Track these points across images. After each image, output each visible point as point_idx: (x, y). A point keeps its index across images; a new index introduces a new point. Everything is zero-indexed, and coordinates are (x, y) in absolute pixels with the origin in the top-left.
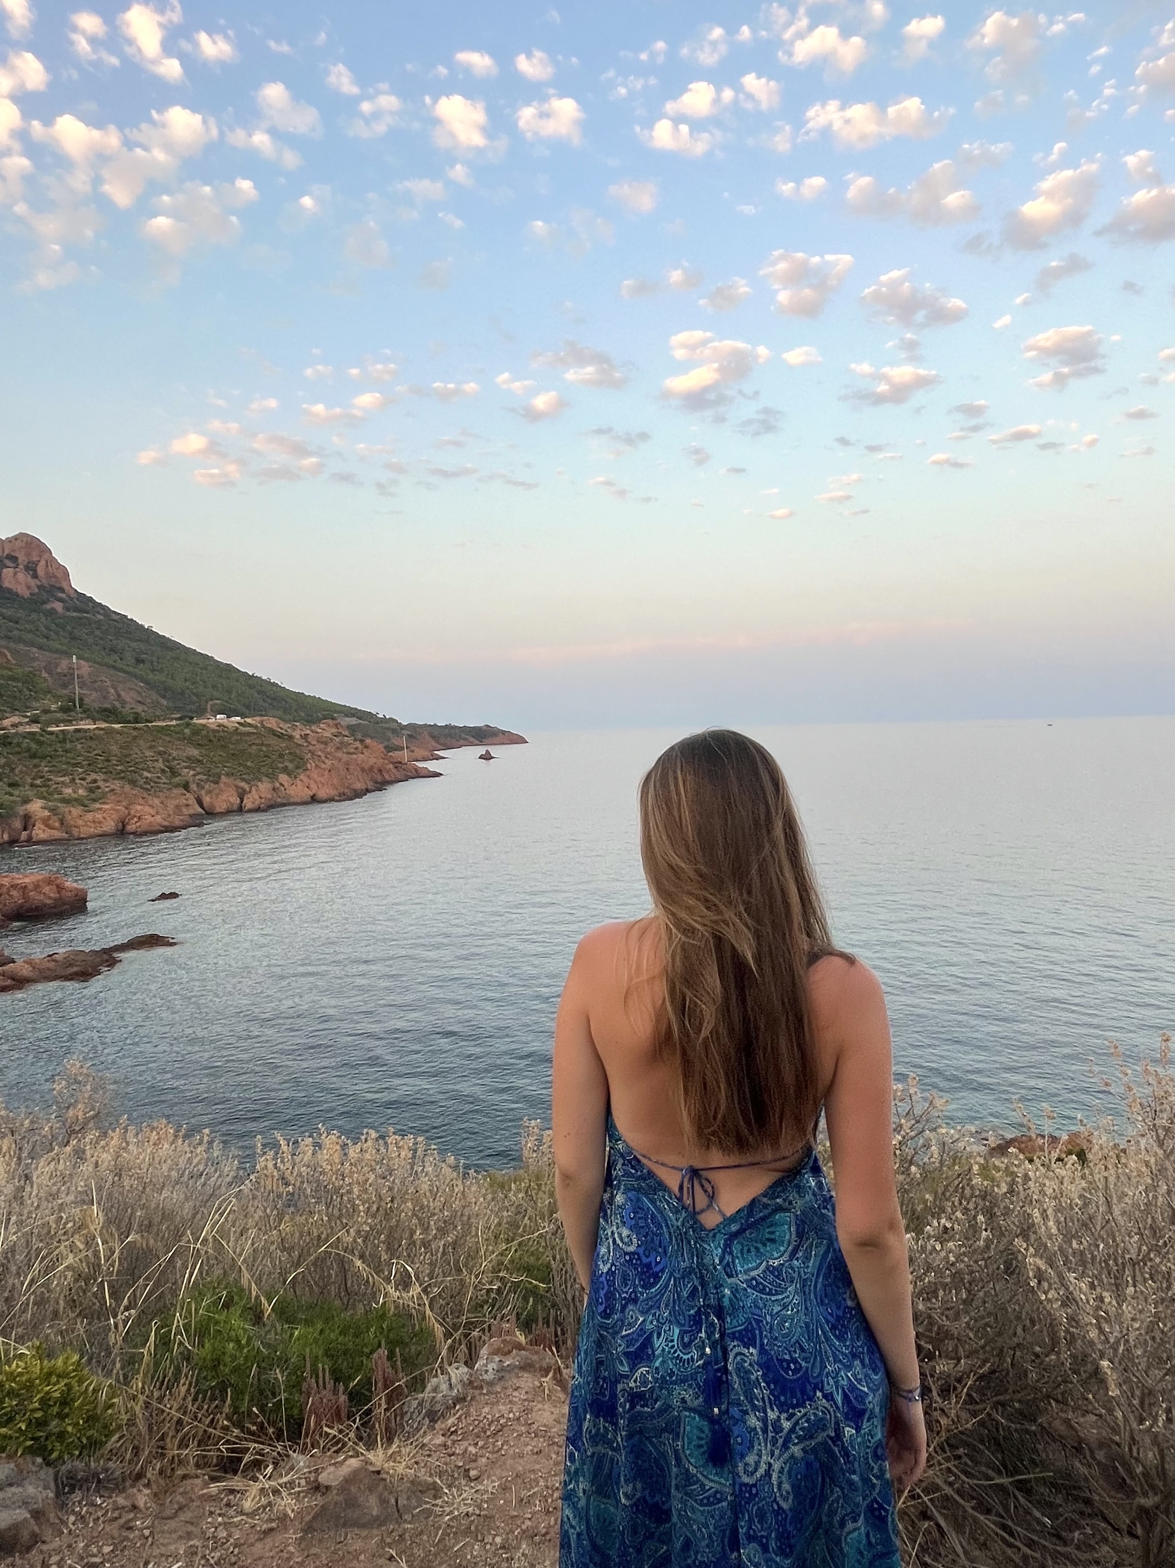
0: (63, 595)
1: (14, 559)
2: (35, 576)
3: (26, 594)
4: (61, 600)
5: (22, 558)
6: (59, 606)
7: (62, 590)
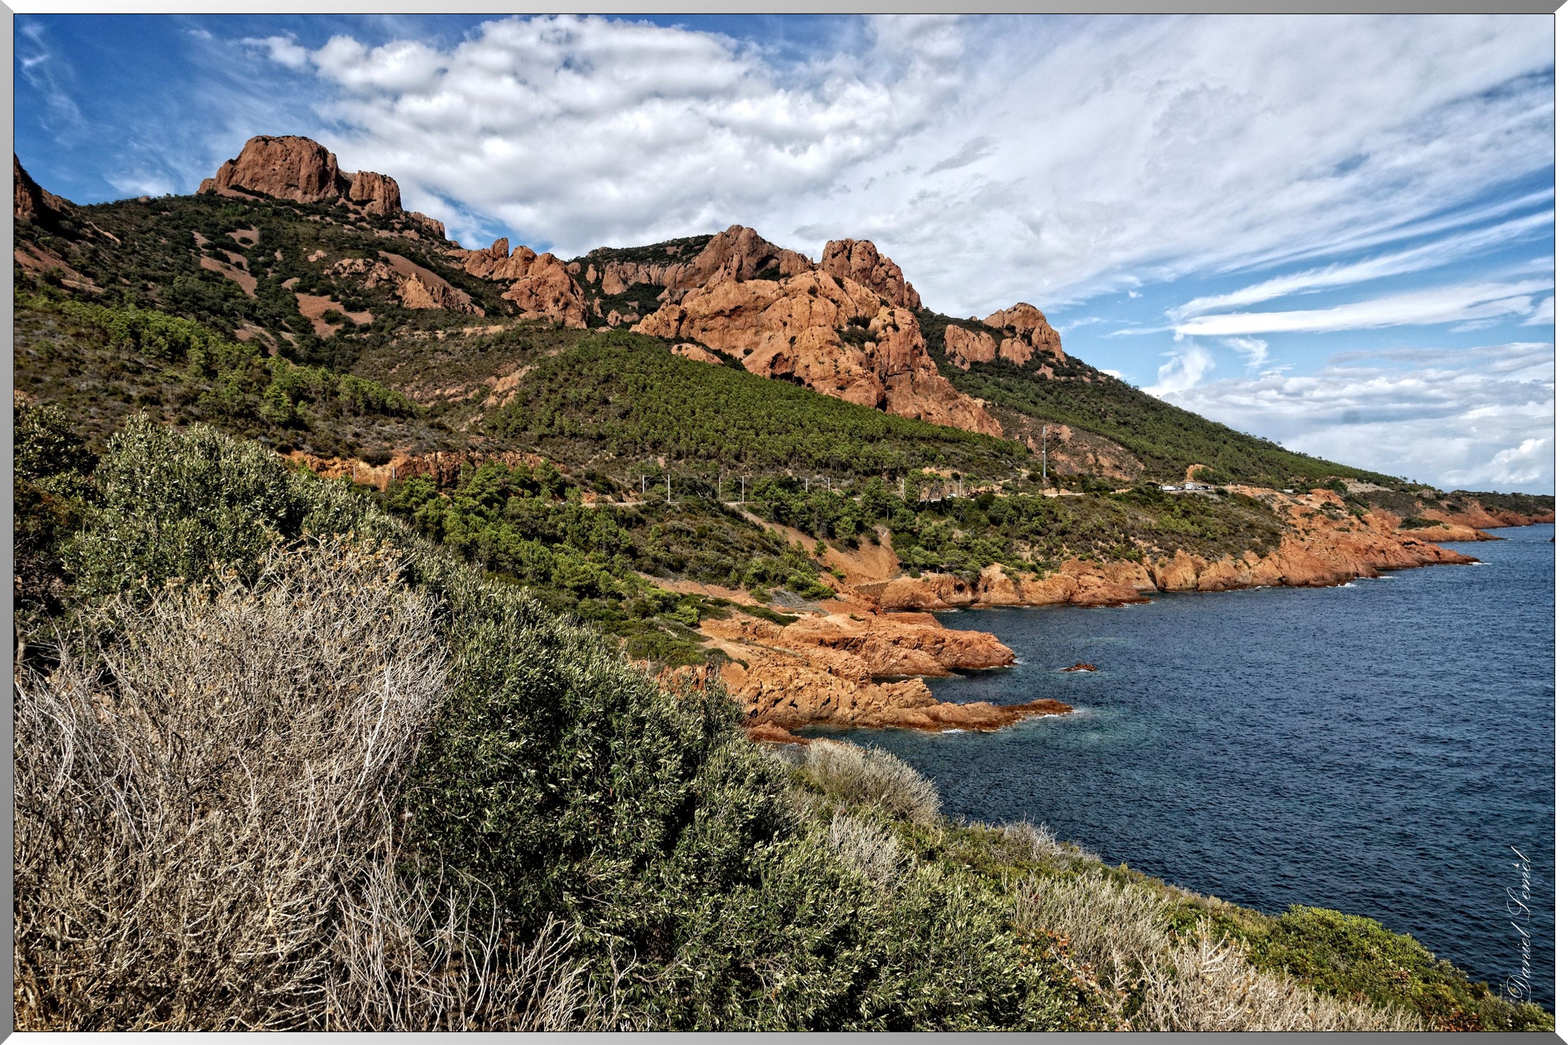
0: (1054, 360)
1: (1011, 329)
2: (1030, 343)
3: (1021, 362)
4: (1050, 365)
5: (1019, 328)
6: (1049, 372)
7: (1052, 355)
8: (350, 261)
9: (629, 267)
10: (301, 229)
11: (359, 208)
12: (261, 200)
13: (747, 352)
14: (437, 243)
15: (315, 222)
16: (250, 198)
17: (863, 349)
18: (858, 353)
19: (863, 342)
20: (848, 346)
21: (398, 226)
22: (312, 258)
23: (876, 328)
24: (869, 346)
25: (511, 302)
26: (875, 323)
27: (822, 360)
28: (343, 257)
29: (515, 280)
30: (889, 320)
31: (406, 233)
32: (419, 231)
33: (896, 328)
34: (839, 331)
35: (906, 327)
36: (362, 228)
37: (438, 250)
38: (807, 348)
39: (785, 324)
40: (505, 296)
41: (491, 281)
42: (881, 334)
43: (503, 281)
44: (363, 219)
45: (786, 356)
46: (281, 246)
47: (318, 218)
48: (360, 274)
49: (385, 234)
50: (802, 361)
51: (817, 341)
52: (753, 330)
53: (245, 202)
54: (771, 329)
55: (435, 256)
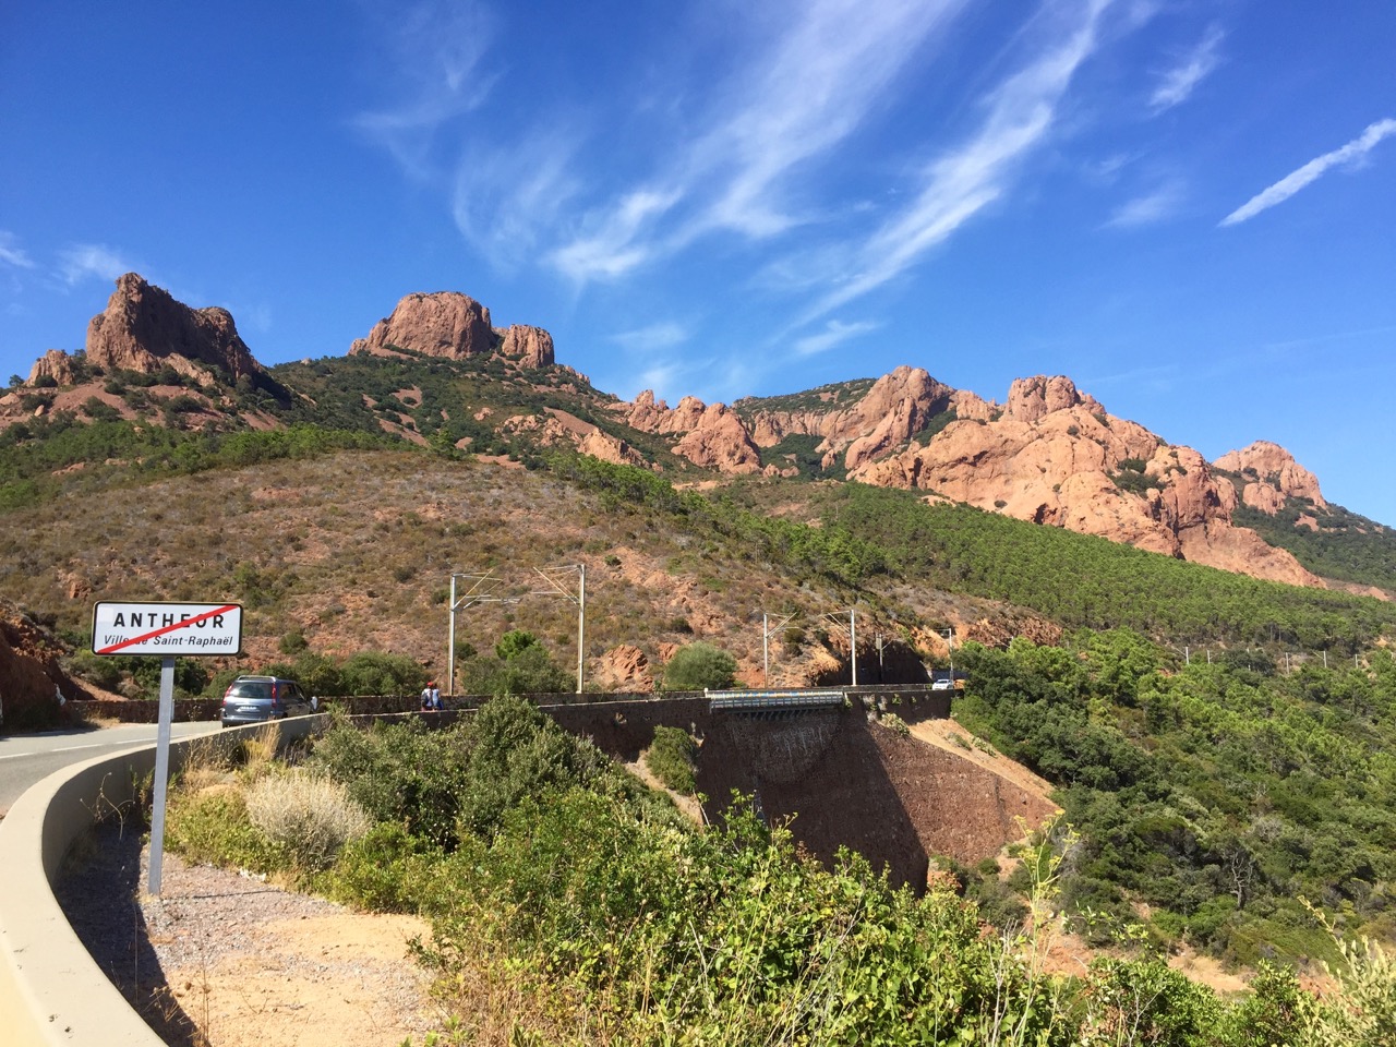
0: (1314, 508)
2: (1279, 489)
3: (1271, 512)
4: (1311, 514)
6: (1311, 522)
7: (1311, 502)
8: (521, 418)
9: (782, 417)
10: (461, 387)
11: (513, 363)
12: (416, 359)
13: (1000, 504)
14: (596, 397)
15: (473, 379)
16: (404, 357)
17: (1145, 497)
18: (1141, 501)
19: (1145, 488)
20: (1127, 495)
21: (555, 381)
22: (479, 417)
23: (1156, 472)
24: (1152, 493)
25: (682, 457)
26: (1151, 467)
27: (1098, 510)
28: (511, 414)
29: (684, 434)
30: (1171, 461)
31: (564, 387)
32: (576, 385)
33: (1183, 472)
34: (1109, 474)
35: (1196, 469)
36: (521, 385)
37: (598, 404)
38: (1078, 498)
39: (1044, 471)
40: (676, 450)
41: (657, 435)
42: (1164, 478)
43: (670, 435)
44: (519, 375)
45: (1052, 508)
46: (445, 405)
47: (475, 374)
48: (533, 431)
49: (543, 389)
50: (1074, 512)
51: (1089, 489)
52: (1003, 478)
53: (401, 362)
54: (1026, 476)
55: (596, 410)
